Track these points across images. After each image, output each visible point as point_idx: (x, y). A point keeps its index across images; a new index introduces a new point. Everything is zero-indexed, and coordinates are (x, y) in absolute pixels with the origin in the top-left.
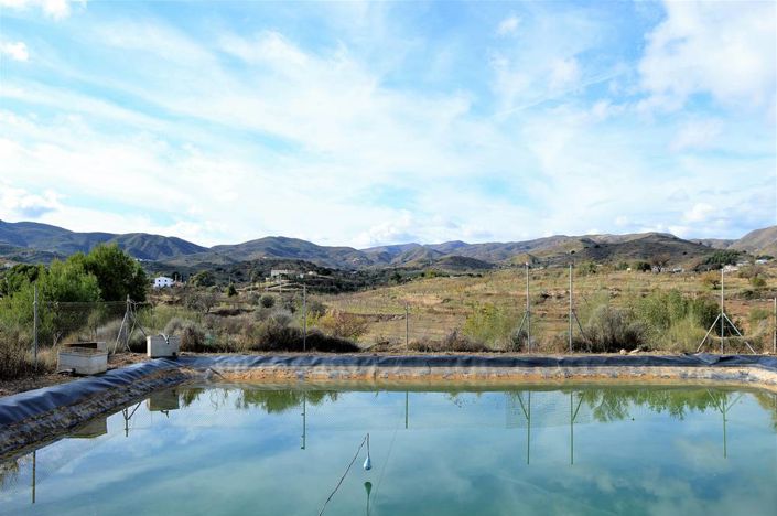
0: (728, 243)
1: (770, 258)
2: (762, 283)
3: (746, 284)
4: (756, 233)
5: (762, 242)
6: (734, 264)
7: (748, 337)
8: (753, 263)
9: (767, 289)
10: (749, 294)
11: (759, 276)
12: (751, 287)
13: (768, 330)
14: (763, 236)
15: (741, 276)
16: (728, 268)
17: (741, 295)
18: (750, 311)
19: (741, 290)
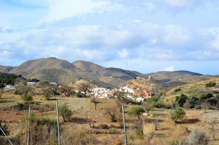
0: (10, 68)
1: (37, 81)
2: (30, 98)
3: (19, 100)
4: (29, 63)
5: (33, 70)
6: (13, 84)
7: (10, 136)
8: (26, 84)
9: (32, 103)
10: (21, 107)
11: (29, 94)
12: (22, 102)
13: (24, 131)
14: (34, 65)
15: (16, 93)
16: (8, 87)
17: (15, 107)
18: (21, 119)
19: (15, 104)
